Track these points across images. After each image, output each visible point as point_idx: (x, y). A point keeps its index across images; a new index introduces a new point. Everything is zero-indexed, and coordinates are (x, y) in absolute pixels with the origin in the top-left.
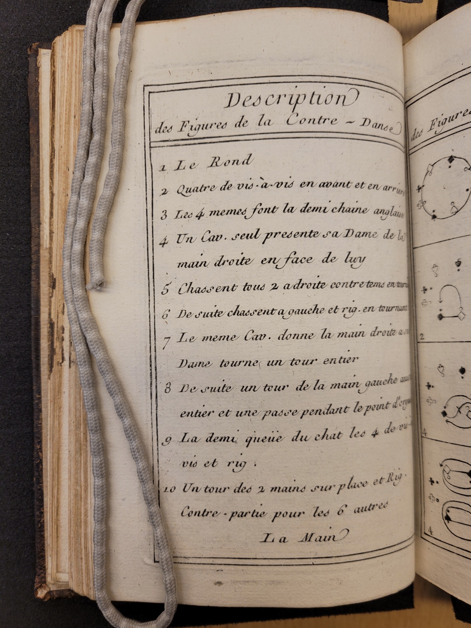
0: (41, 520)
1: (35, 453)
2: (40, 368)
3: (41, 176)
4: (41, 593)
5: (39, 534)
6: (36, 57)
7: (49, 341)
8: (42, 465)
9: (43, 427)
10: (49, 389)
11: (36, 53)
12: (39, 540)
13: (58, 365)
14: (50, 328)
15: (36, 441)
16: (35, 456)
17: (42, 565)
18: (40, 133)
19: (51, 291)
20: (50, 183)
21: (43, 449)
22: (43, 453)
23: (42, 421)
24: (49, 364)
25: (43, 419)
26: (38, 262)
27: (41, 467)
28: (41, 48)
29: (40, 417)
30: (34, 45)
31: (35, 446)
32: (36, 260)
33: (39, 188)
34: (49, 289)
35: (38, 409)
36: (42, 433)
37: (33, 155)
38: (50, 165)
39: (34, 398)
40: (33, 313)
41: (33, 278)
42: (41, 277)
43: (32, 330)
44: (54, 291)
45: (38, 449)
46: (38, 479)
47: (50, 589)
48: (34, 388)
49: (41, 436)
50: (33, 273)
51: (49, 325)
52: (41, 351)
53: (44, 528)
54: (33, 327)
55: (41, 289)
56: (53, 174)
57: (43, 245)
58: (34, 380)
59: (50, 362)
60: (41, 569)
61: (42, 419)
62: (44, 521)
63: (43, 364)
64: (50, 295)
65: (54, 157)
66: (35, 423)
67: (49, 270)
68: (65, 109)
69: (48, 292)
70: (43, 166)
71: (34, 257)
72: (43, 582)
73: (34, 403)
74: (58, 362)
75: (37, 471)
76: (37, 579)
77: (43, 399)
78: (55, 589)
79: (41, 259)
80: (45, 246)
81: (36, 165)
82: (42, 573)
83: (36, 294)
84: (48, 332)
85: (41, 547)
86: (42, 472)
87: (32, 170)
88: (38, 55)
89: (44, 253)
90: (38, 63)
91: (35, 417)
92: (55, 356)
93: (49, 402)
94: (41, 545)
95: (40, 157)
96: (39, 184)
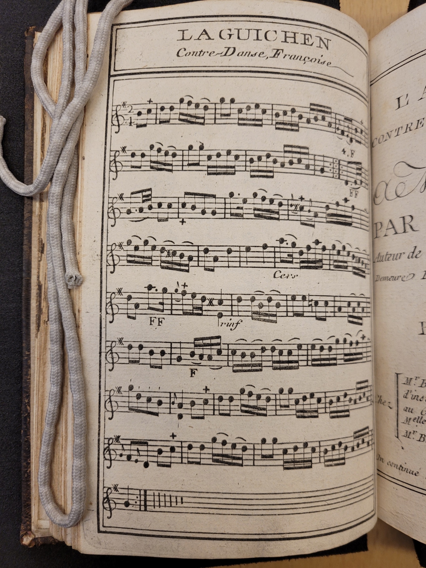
0: (27, 470)
1: (23, 407)
2: (30, 326)
3: (35, 148)
4: (26, 540)
5: (25, 483)
6: (33, 40)
7: (37, 302)
8: (30, 418)
9: (31, 382)
10: (36, 347)
11: (33, 36)
12: (26, 490)
13: (44, 324)
14: (38, 290)
15: (24, 395)
16: (23, 410)
17: (28, 513)
18: (35, 109)
19: (40, 255)
20: (41, 155)
21: (31, 403)
22: (31, 406)
23: (30, 376)
24: (37, 324)
25: (32, 375)
26: (30, 228)
27: (29, 420)
28: (37, 31)
29: (29, 373)
30: (31, 29)
31: (23, 400)
32: (28, 226)
33: (33, 159)
34: (38, 254)
35: (27, 365)
36: (30, 387)
37: (27, 129)
38: (42, 139)
39: (24, 355)
40: (24, 275)
41: (25, 242)
42: (33, 242)
43: (23, 291)
44: (43, 255)
45: (26, 403)
46: (26, 431)
47: (35, 536)
48: (24, 345)
49: (30, 391)
50: (25, 238)
51: (37, 287)
52: (31, 310)
53: (30, 478)
54: (24, 288)
55: (33, 252)
56: (44, 147)
57: (35, 213)
58: (24, 337)
59: (38, 322)
60: (26, 517)
61: (30, 374)
62: (30, 471)
63: (33, 323)
64: (39, 259)
65: (45, 132)
66: (24, 378)
67: (38, 236)
68: (56, 87)
69: (37, 256)
70: (37, 139)
71: (26, 223)
72: (28, 530)
73: (24, 359)
74: (45, 320)
75: (25, 424)
76: (23, 527)
77: (32, 355)
78: (40, 536)
79: (33, 224)
80: (37, 213)
81: (30, 138)
82: (27, 520)
83: (27, 257)
84: (37, 294)
85: (28, 496)
86: (30, 425)
87: (26, 142)
88: (34, 38)
89: (35, 219)
90: (34, 45)
91: (24, 373)
92: (42, 316)
93: (36, 359)
94: (27, 494)
95: (34, 131)
96: (32, 156)
